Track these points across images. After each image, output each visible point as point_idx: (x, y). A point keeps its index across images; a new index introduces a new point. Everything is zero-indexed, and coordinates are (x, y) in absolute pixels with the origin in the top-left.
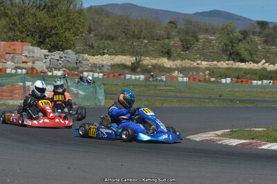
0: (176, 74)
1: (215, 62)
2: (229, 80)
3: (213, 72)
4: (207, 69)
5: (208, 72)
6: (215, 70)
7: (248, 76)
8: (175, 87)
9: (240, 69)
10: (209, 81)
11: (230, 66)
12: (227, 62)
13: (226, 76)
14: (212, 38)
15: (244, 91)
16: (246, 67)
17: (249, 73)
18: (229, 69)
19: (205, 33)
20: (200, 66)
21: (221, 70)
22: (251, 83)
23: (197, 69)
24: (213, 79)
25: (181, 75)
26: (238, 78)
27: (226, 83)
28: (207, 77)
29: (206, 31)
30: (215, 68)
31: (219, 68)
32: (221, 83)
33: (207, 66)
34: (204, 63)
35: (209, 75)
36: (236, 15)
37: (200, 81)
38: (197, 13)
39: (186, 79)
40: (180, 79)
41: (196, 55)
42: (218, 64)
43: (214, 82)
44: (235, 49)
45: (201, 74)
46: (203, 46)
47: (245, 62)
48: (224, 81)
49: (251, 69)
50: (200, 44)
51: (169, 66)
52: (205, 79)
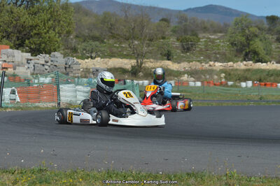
0: (185, 77)
1: (231, 63)
2: (250, 84)
3: (229, 74)
4: (222, 71)
5: (223, 75)
6: (232, 73)
7: (272, 78)
8: (191, 92)
9: (262, 71)
10: (226, 85)
11: (250, 67)
12: (245, 62)
13: (246, 80)
14: (213, 37)
15: (273, 96)
16: (268, 67)
17: (272, 75)
18: (248, 70)
19: (204, 32)
20: (214, 68)
21: (239, 73)
22: (277, 86)
23: (211, 72)
24: (230, 83)
25: (192, 79)
26: (260, 80)
27: (246, 87)
28: (223, 80)
29: (205, 29)
30: (232, 70)
31: (237, 70)
32: (240, 87)
33: (221, 68)
34: (218, 64)
35: (225, 77)
36: (236, 11)
37: (215, 85)
38: (190, 9)
39: (199, 84)
40: (192, 84)
41: (200, 57)
42: (235, 65)
43: (231, 86)
44: (251, 47)
45: (216, 77)
46: (206, 46)
47: (266, 62)
48: (243, 84)
49: (275, 70)
50: (201, 45)
51: (175, 69)
52: (221, 83)
